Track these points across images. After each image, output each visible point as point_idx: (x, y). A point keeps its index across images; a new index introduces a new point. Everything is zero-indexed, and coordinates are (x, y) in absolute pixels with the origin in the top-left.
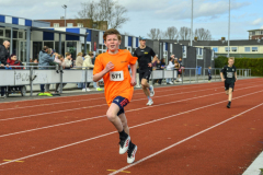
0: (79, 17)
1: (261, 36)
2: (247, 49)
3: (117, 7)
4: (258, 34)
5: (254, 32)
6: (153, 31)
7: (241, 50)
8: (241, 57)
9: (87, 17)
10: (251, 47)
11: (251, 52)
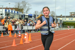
0: (15, 7)
1: (74, 15)
7: (67, 19)
8: (69, 22)
9: (17, 7)
10: (71, 18)
11: (71, 20)
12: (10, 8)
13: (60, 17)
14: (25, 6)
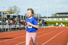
1: (54, 16)
2: (51, 19)
3: (18, 8)
4: (54, 15)
5: (53, 15)
6: (25, 14)
10: (52, 19)
11: (52, 20)
12: (4, 12)
13: (44, 18)
14: (16, 9)
